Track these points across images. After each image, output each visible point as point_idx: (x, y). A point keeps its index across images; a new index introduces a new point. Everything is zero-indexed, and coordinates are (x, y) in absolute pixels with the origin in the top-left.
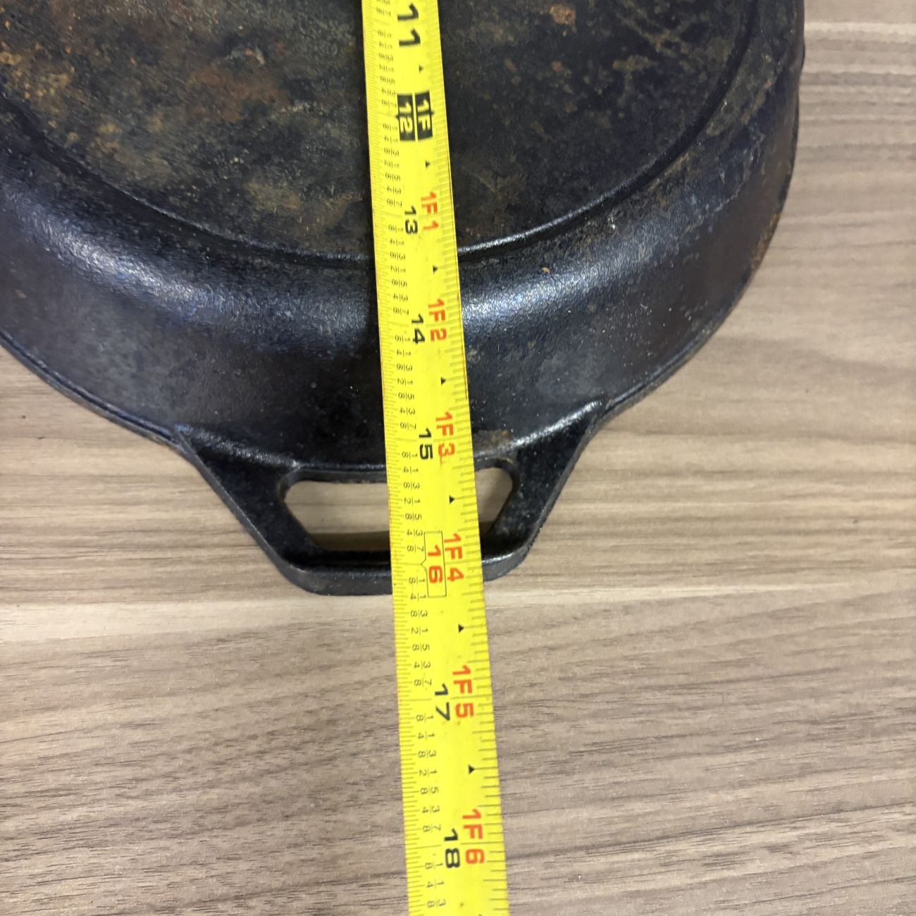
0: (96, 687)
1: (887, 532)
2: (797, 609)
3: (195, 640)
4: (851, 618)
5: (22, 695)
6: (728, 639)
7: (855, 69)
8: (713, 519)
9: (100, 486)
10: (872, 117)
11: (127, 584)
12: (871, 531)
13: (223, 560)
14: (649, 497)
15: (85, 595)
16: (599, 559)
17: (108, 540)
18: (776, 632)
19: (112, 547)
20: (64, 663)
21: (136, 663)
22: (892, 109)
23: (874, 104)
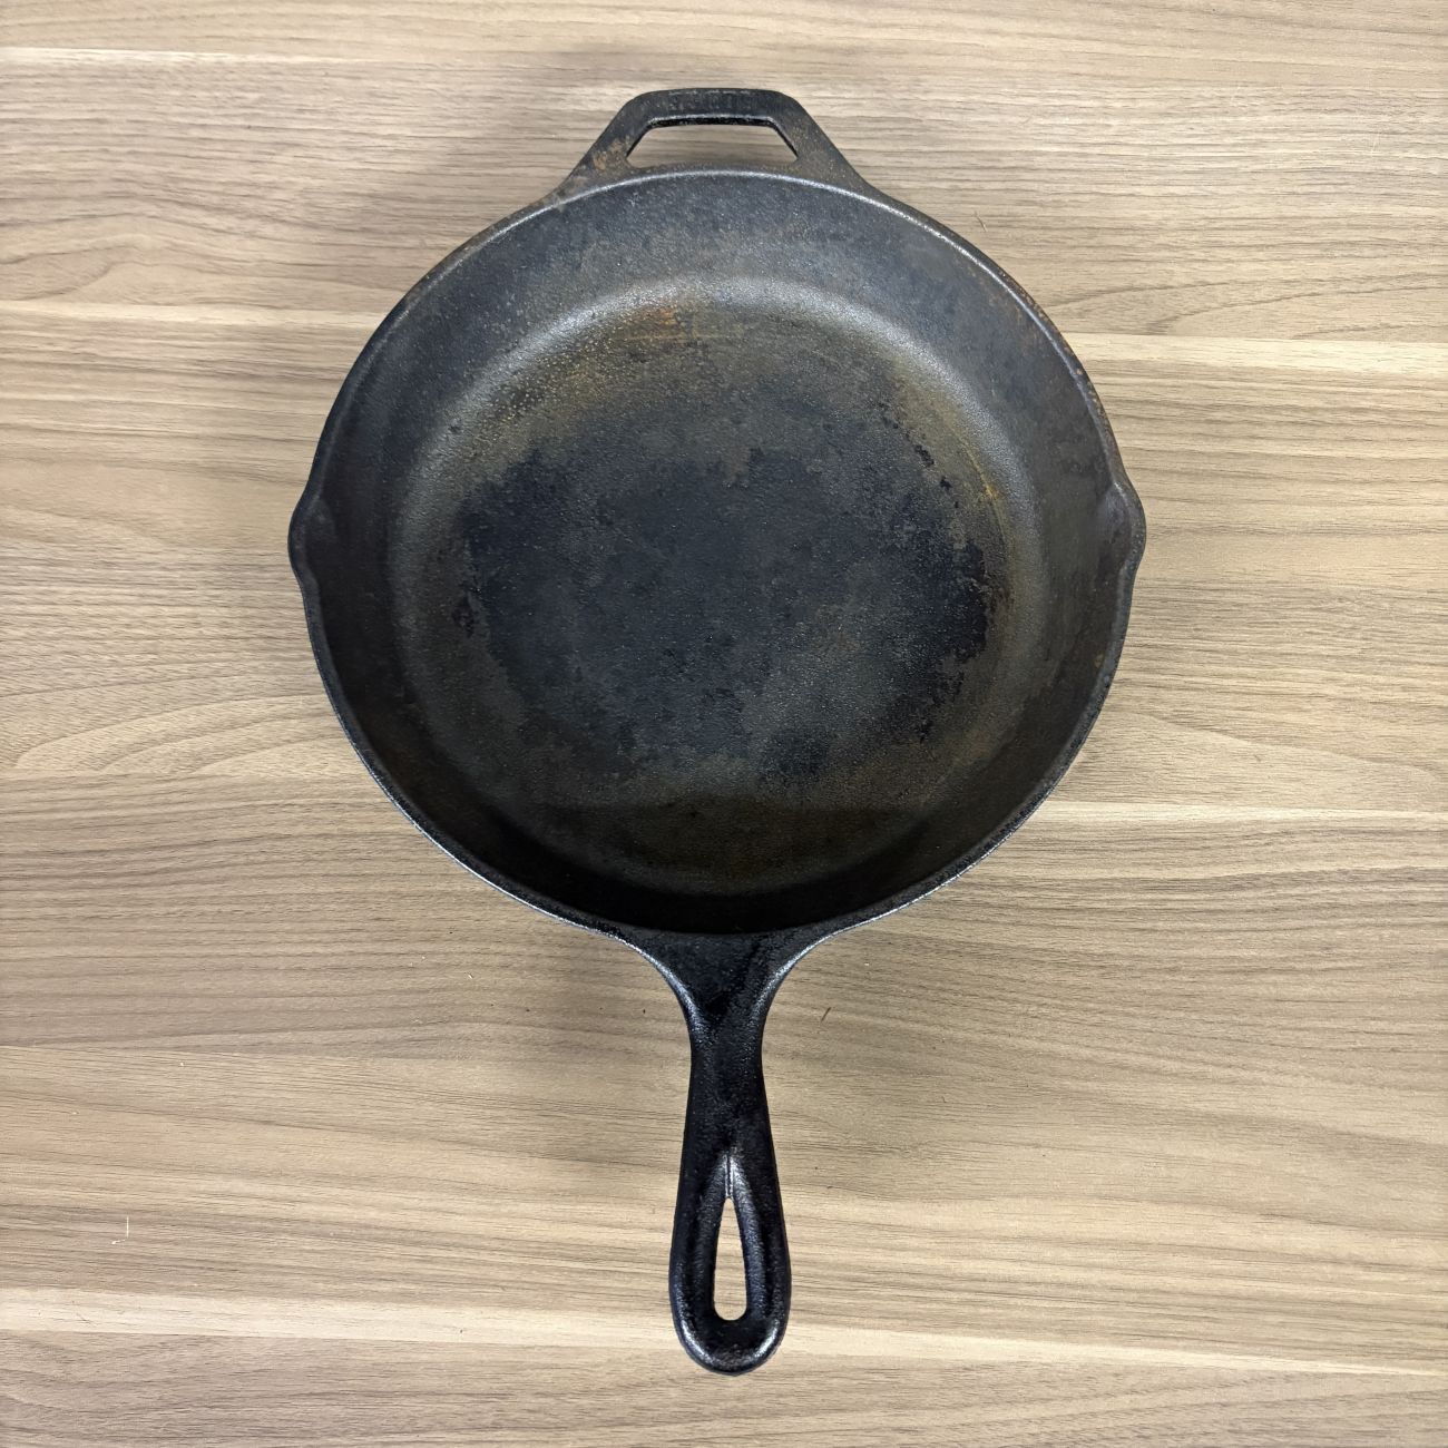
0: (875, 1397)
2: (1432, 1393)
3: (947, 1366)
5: (821, 1397)
6: (1369, 1413)
8: (1368, 1306)
9: (875, 1233)
11: (896, 1316)
13: (967, 1302)
14: (1314, 1281)
15: (865, 1322)
16: (1268, 1333)
17: (882, 1278)
18: (1411, 1411)
19: (885, 1284)
20: (850, 1375)
21: (903, 1381)
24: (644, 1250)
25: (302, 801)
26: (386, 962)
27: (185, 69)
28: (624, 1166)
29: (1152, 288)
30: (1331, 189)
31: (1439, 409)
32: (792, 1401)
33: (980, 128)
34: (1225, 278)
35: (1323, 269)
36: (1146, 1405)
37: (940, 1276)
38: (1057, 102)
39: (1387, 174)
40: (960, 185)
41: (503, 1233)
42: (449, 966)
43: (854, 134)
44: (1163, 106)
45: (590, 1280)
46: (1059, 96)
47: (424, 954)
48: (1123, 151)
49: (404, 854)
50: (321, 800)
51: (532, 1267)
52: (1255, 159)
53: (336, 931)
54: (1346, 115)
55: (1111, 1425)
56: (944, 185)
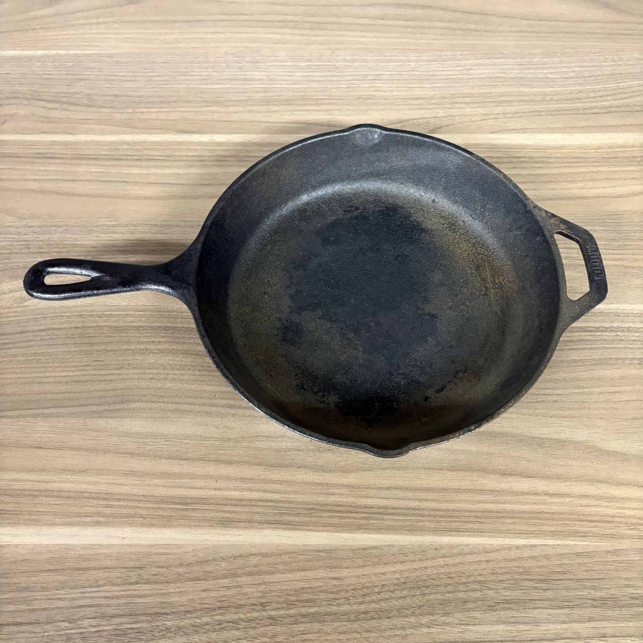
0: (321, 563)
1: (626, 523)
2: (587, 552)
3: (355, 548)
4: (610, 558)
5: (294, 564)
6: (558, 563)
7: (615, 325)
8: (553, 513)
9: (321, 487)
10: (622, 346)
11: (330, 525)
12: (620, 522)
13: (364, 518)
15: (316, 528)
16: (507, 527)
17: (323, 508)
18: (578, 561)
19: (325, 511)
20: (309, 553)
21: (334, 555)
22: (631, 342)
23: (623, 340)
24: (211, 499)
25: (67, 314)
26: (99, 378)
27: (43, 56)
28: (203, 462)
29: (430, 118)
30: (500, 83)
31: (550, 156)
32: (280, 567)
33: (359, 67)
34: (460, 114)
35: (499, 110)
36: (451, 563)
37: (350, 506)
38: (389, 58)
39: (521, 78)
40: (351, 86)
41: (146, 493)
42: (127, 379)
43: (309, 70)
44: (431, 58)
45: (185, 513)
46: (390, 56)
47: (116, 374)
48: (416, 73)
49: (110, 334)
50: (76, 314)
51: (158, 508)
52: (469, 74)
53: (78, 366)
54: (503, 60)
55: (434, 572)
56: (345, 86)
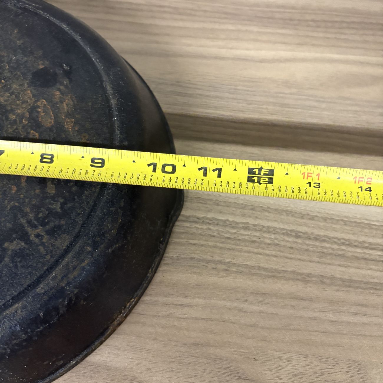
7: (210, 215)
10: (210, 244)
22: (223, 240)
23: (214, 236)
